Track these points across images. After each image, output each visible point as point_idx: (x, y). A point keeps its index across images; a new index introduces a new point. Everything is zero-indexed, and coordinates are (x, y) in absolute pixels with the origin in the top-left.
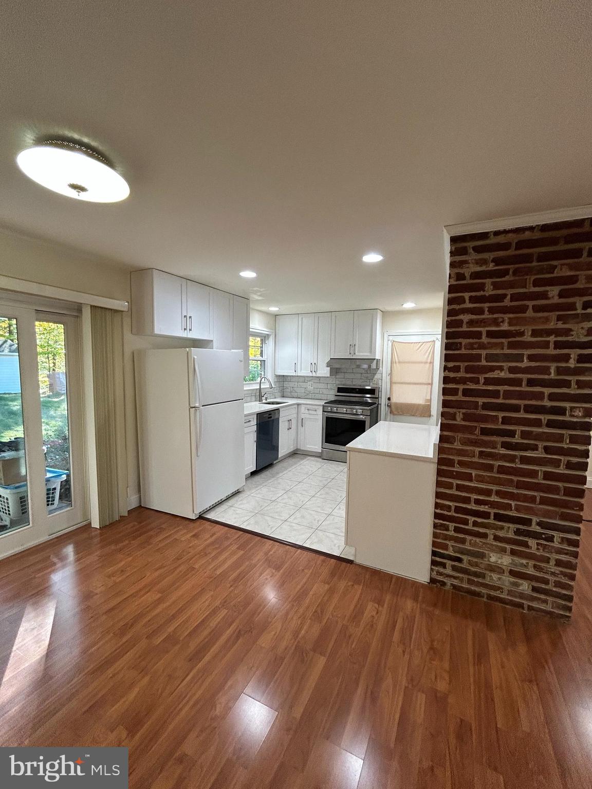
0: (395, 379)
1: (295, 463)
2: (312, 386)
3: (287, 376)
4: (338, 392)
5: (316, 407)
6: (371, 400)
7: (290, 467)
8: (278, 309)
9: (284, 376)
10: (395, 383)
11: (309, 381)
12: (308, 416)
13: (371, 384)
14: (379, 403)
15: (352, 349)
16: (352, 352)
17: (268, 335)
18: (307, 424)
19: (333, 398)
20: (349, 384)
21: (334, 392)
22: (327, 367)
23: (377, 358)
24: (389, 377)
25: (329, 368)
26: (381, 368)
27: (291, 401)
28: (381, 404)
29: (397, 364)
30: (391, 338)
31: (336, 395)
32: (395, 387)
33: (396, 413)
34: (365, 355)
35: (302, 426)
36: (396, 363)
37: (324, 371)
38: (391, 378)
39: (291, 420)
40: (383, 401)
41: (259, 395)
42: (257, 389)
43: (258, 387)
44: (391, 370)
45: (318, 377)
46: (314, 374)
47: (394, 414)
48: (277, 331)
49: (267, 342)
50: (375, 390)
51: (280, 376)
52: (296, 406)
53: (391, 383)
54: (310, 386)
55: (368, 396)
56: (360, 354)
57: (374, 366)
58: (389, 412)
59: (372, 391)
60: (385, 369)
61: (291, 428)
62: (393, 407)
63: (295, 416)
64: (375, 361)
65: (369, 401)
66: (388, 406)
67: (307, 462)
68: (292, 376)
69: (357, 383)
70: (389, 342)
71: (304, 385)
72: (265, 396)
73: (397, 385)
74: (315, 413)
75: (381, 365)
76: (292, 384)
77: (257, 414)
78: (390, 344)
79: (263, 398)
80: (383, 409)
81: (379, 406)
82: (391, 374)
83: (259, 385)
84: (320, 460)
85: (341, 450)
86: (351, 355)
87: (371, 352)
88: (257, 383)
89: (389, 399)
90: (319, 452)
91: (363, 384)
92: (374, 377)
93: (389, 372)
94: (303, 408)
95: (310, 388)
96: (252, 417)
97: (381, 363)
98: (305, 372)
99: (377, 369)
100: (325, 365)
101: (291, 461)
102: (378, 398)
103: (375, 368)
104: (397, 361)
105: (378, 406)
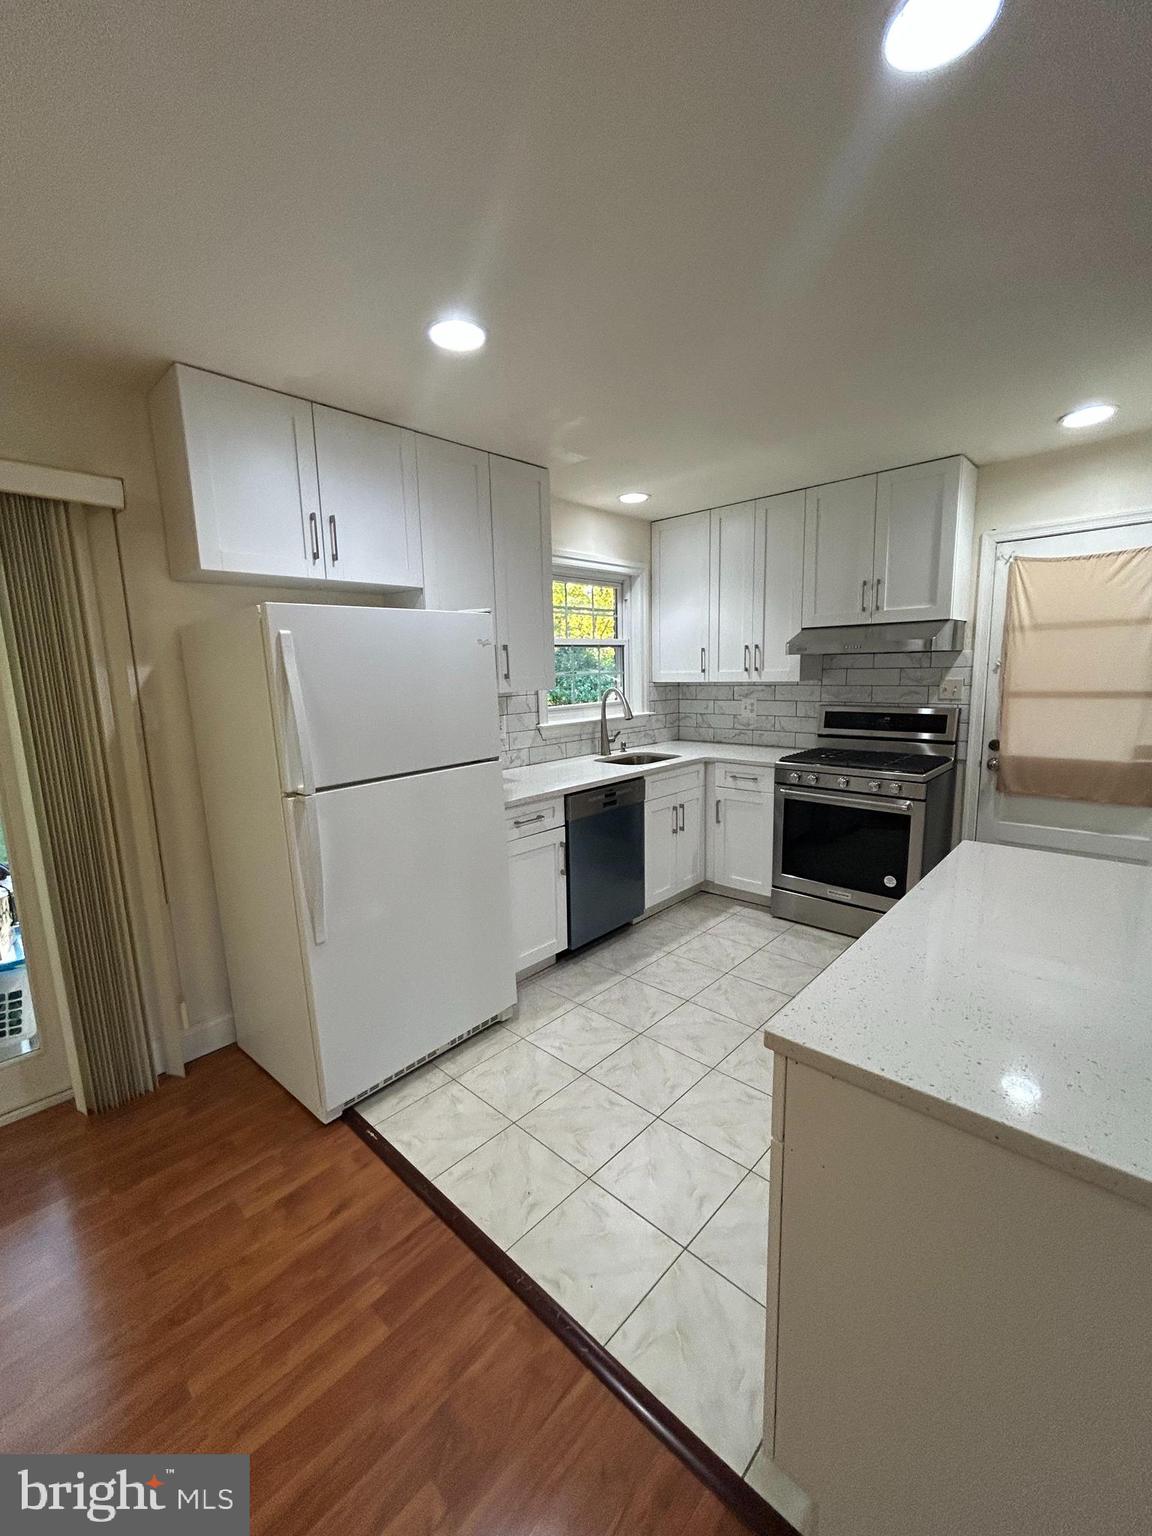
0: (1016, 683)
1: (693, 927)
2: (752, 711)
3: (688, 685)
4: (827, 725)
5: (757, 771)
6: (933, 750)
7: (673, 940)
8: (645, 497)
9: (679, 684)
10: (1018, 695)
11: (746, 696)
12: (732, 795)
13: (934, 700)
14: (961, 756)
15: (870, 595)
16: (870, 604)
17: (630, 577)
18: (730, 815)
19: (811, 743)
20: (859, 700)
21: (815, 726)
22: (791, 652)
23: (955, 615)
24: (994, 679)
25: (799, 656)
26: (967, 651)
27: (687, 753)
28: (965, 762)
29: (1029, 634)
30: (1007, 550)
31: (820, 736)
32: (1015, 706)
33: (1014, 788)
34: (916, 609)
35: (718, 822)
36: (1022, 628)
37: (784, 668)
38: (1003, 680)
39: (682, 806)
40: (973, 752)
41: (601, 739)
42: (595, 722)
43: (599, 718)
44: (1005, 654)
45: (768, 685)
46: (755, 678)
47: (1009, 793)
48: (655, 566)
49: (627, 597)
50: (946, 717)
51: (666, 685)
52: (701, 767)
53: (1004, 695)
54: (746, 711)
55: (926, 736)
56: (896, 608)
57: (943, 641)
58: (993, 787)
59: (937, 723)
60: (981, 653)
61: (682, 829)
62: (1007, 770)
63: (698, 793)
64: (948, 629)
65: (928, 750)
66: (989, 767)
67: (730, 923)
68: (700, 684)
69: (887, 697)
70: (1001, 564)
71: (728, 707)
72: (621, 739)
73: (1024, 701)
74: (750, 785)
75: (968, 641)
76: (699, 707)
77: (566, 796)
78: (1003, 569)
79: (616, 745)
80: (973, 776)
81: (959, 767)
82: (1002, 668)
83: (600, 711)
84: (766, 918)
85: (830, 896)
86: (868, 613)
87: (933, 600)
88: (598, 706)
89: (994, 745)
90: (766, 897)
91: (909, 699)
92: (942, 678)
93: (996, 658)
94: (719, 774)
95: (746, 715)
96: (552, 803)
97: (968, 632)
98: (730, 671)
99: (956, 652)
100: (784, 648)
101: (684, 916)
102: (955, 743)
103: (947, 648)
104: (1027, 622)
105: (954, 770)
